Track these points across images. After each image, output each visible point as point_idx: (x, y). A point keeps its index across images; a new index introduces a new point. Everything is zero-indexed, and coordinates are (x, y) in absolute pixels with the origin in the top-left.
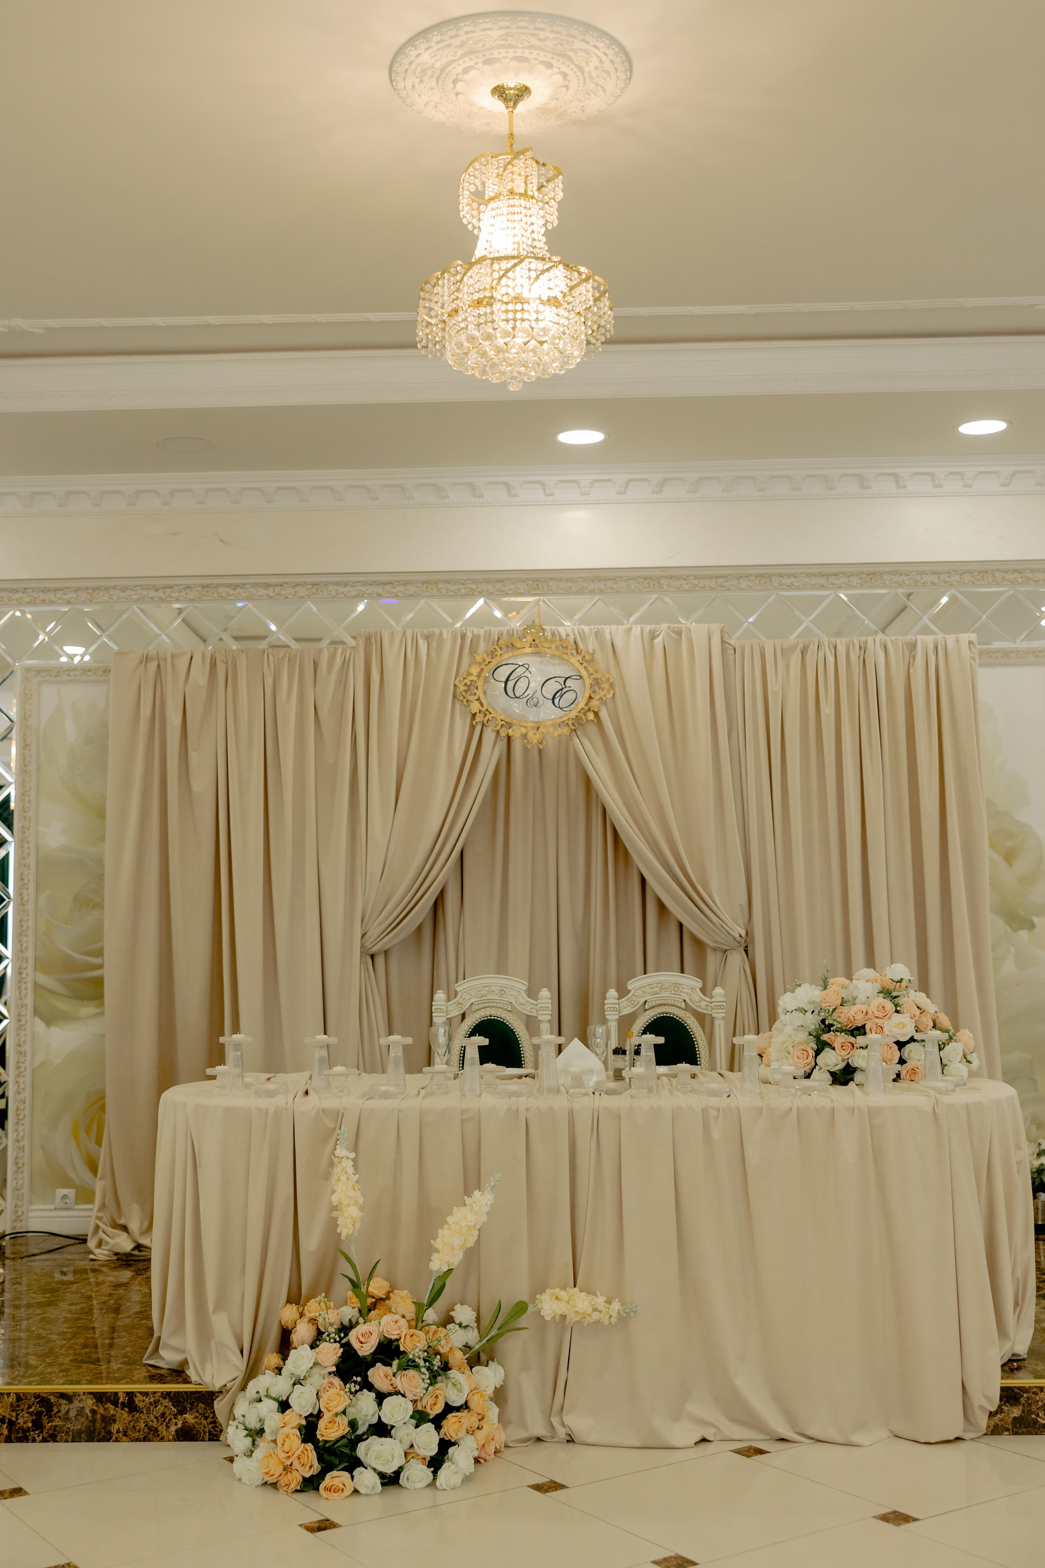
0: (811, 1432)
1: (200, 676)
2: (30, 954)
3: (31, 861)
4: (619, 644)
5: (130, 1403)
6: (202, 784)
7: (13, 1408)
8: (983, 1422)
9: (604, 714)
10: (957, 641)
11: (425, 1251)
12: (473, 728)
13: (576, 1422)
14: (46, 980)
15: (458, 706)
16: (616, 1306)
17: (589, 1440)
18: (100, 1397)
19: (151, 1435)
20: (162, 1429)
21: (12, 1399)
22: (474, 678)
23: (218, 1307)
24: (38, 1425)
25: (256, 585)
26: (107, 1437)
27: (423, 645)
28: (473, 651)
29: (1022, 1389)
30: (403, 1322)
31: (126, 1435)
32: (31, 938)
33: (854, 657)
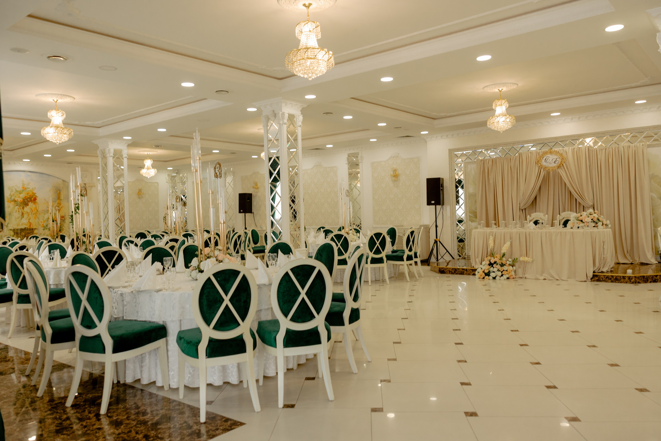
0: (562, 279)
1: (490, 163)
2: (468, 210)
3: (468, 195)
4: (567, 151)
5: (466, 270)
6: (491, 181)
7: (452, 270)
8: (589, 279)
9: (564, 164)
10: (640, 145)
11: (501, 250)
12: (539, 169)
13: (526, 276)
14: (471, 215)
15: (536, 165)
16: (532, 259)
17: (528, 278)
18: (463, 269)
19: (469, 274)
20: (471, 274)
21: (451, 269)
22: (539, 160)
23: (477, 258)
24: (455, 272)
25: (503, 144)
26: (463, 274)
27: (530, 154)
28: (539, 155)
29: (598, 275)
30: (498, 259)
31: (466, 274)
32: (468, 208)
33: (616, 150)
